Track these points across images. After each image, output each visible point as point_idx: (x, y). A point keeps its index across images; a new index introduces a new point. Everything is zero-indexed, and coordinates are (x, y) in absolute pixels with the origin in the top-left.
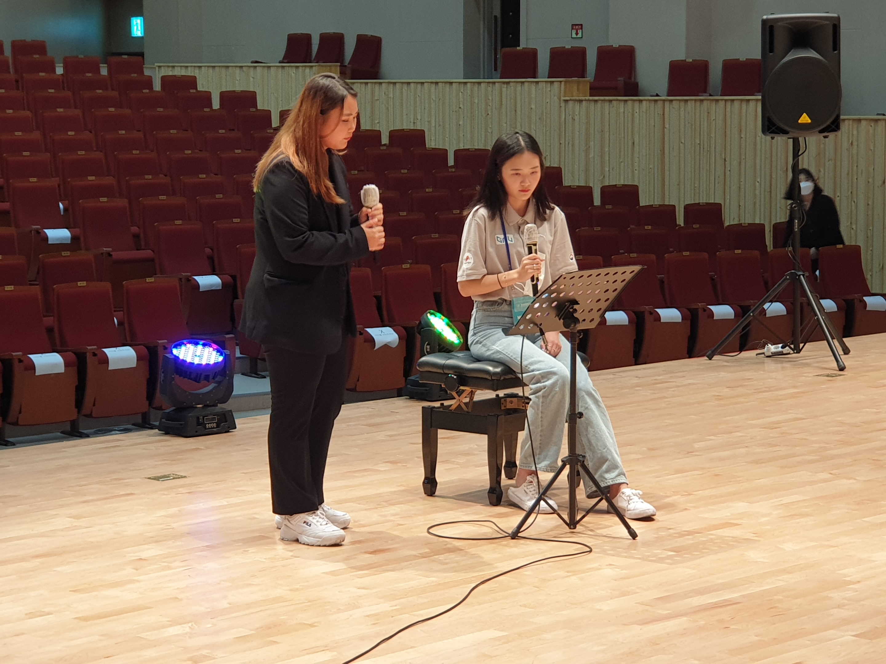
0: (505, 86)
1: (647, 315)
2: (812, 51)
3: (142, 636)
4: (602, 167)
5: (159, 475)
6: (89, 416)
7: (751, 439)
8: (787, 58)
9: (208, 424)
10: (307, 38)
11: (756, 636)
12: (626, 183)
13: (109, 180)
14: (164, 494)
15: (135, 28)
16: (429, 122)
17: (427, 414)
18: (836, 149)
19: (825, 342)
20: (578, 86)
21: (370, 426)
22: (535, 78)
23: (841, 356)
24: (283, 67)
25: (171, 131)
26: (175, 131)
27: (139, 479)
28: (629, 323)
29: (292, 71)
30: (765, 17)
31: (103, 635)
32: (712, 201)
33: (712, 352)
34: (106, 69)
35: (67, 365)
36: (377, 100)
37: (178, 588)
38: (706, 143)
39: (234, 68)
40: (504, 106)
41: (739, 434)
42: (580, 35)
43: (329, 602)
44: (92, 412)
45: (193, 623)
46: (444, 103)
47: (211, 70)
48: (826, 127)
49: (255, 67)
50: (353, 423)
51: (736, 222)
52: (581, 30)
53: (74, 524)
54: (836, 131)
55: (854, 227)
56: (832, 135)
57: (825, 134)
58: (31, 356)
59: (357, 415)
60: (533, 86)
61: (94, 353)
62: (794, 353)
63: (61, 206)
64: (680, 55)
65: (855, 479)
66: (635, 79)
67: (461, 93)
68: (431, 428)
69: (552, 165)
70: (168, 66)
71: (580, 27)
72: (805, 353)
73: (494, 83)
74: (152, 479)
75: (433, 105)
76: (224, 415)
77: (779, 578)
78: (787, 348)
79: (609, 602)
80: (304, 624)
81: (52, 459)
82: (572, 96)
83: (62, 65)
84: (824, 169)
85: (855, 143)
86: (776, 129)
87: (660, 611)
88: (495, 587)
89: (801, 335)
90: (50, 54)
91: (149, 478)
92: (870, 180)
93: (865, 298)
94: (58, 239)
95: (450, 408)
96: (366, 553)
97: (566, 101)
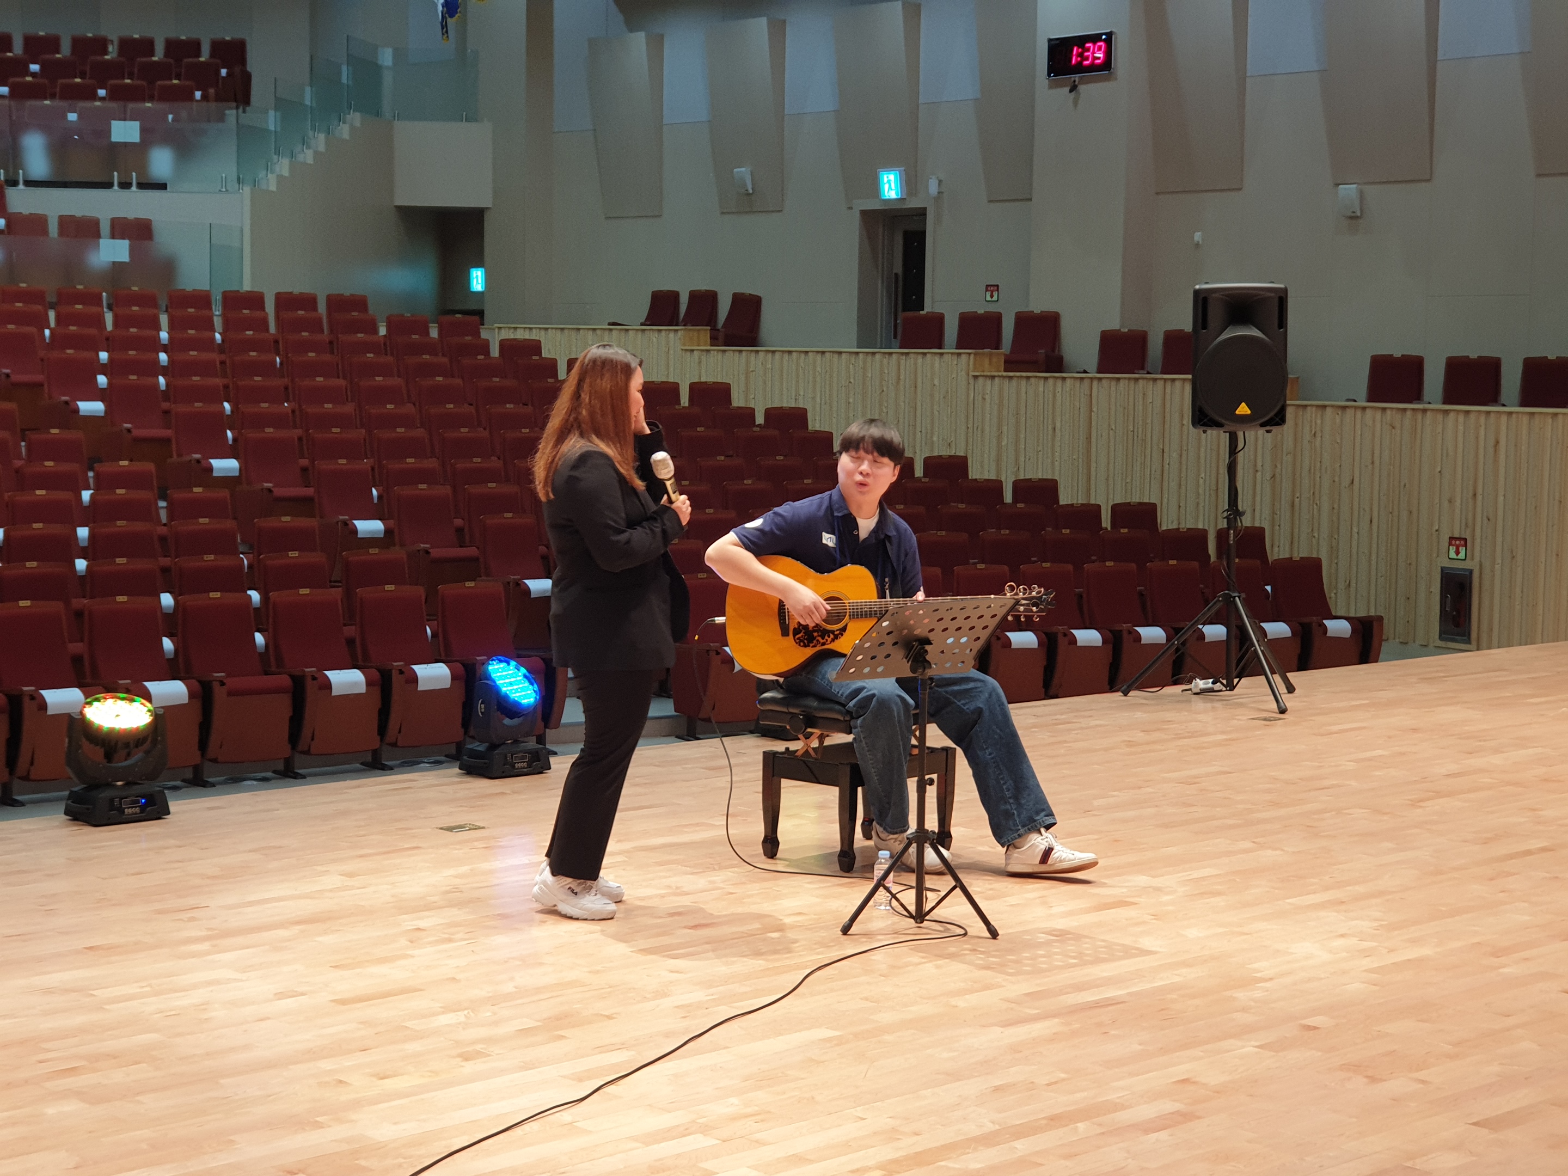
0: (904, 357)
1: (1060, 637)
2: (1253, 328)
3: (408, 1026)
4: (1017, 460)
5: (453, 825)
6: (394, 745)
7: (1164, 796)
8: (1224, 336)
9: (518, 763)
10: (675, 296)
11: (1140, 1044)
12: (1044, 477)
13: (431, 463)
14: (456, 849)
15: (475, 281)
16: (814, 398)
17: (770, 759)
18: (1295, 440)
19: (1263, 677)
20: (990, 360)
21: (710, 770)
22: (940, 348)
23: (1282, 696)
24: (643, 330)
25: (508, 406)
26: (512, 406)
27: (429, 830)
28: (1039, 646)
29: (654, 336)
30: (1197, 287)
31: (361, 1023)
32: (1146, 500)
33: (1128, 687)
34: (437, 329)
35: (369, 684)
36: (752, 371)
37: (458, 966)
38: (1140, 430)
39: (586, 331)
40: (902, 383)
41: (1150, 790)
42: (995, 298)
43: (634, 989)
44: (397, 741)
45: (470, 1011)
46: (831, 376)
47: (559, 332)
48: (1268, 420)
49: (611, 330)
50: (690, 766)
51: (1174, 526)
52: (997, 292)
53: (346, 884)
54: (1281, 425)
55: (1316, 535)
56: (1275, 429)
57: (1268, 428)
58: (327, 673)
59: (697, 756)
60: (937, 358)
61: (400, 670)
62: (1227, 690)
63: (374, 492)
64: (1114, 323)
65: (1283, 850)
66: (1059, 351)
67: (851, 366)
68: (773, 776)
69: (957, 454)
70: (510, 328)
71: (996, 288)
72: (1241, 690)
73: (891, 354)
74: (444, 830)
75: (818, 379)
76: (537, 752)
77: (1176, 972)
78: (1218, 684)
79: (967, 997)
80: (602, 1015)
81: (331, 802)
82: (983, 371)
83: (385, 324)
84: (1281, 466)
85: (1319, 435)
86: (1208, 420)
87: (1028, 1011)
88: (833, 975)
89: (1237, 666)
90: (372, 310)
91: (441, 829)
92: (1336, 479)
93: (1325, 622)
94: (370, 532)
95: (796, 754)
96: (685, 927)
97: (976, 377)
